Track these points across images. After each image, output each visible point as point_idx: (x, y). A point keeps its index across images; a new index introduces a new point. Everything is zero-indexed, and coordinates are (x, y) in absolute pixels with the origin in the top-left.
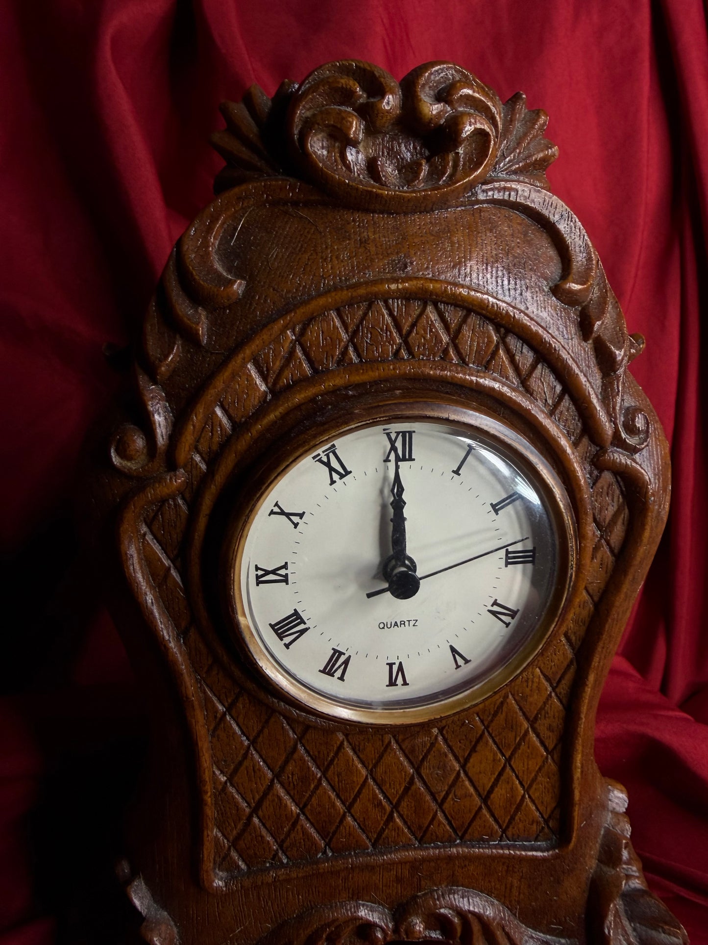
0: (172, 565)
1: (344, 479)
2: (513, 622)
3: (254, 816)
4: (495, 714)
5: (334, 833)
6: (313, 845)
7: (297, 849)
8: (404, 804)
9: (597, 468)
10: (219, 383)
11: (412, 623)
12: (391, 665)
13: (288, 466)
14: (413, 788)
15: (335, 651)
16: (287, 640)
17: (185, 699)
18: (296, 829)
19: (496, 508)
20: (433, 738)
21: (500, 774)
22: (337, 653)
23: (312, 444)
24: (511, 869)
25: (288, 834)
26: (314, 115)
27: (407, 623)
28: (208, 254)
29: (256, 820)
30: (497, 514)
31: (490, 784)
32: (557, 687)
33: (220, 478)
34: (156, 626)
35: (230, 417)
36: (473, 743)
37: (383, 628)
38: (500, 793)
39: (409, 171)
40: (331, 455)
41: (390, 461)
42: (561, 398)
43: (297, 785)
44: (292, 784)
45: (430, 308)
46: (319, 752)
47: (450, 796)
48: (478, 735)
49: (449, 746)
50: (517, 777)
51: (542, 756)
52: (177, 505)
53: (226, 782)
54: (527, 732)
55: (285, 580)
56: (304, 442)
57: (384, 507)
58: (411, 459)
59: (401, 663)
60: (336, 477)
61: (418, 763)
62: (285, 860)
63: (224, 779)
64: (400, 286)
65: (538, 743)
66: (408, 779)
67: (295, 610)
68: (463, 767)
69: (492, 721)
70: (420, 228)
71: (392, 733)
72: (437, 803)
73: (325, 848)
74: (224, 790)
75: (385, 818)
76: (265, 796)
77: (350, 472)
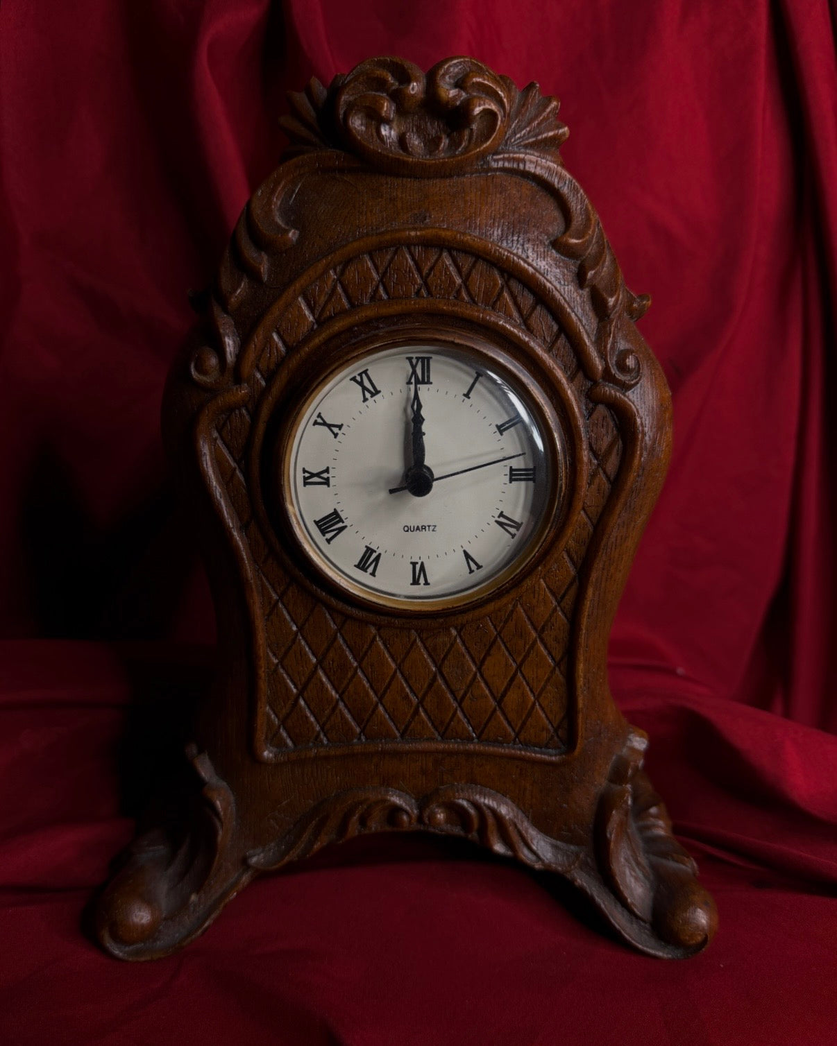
0: (237, 468)
1: (375, 398)
2: (519, 534)
3: (301, 697)
4: (506, 622)
5: (368, 721)
6: (349, 729)
7: (336, 732)
8: (428, 699)
9: (592, 401)
10: (276, 311)
11: (431, 528)
12: (414, 564)
14: (436, 684)
15: (368, 549)
16: (329, 536)
17: (245, 581)
18: (335, 714)
19: (501, 429)
20: (453, 638)
21: (512, 679)
22: (369, 551)
23: (345, 359)
24: (524, 772)
25: (329, 718)
26: (355, 99)
27: (427, 528)
28: (271, 210)
29: (302, 702)
30: (501, 434)
31: (503, 688)
32: (561, 601)
33: (275, 390)
34: (223, 514)
35: (284, 342)
36: (488, 647)
37: (407, 531)
38: (512, 698)
39: (432, 144)
40: (364, 375)
41: (412, 383)
42: (557, 337)
43: (337, 671)
44: (332, 671)
45: (445, 254)
46: (355, 643)
47: (468, 696)
48: (492, 640)
49: (467, 649)
50: (528, 684)
51: (550, 666)
52: (241, 414)
53: (277, 665)
54: (535, 642)
55: (327, 482)
56: (339, 358)
57: (407, 424)
58: (429, 382)
59: (422, 563)
60: (368, 395)
61: (440, 662)
62: (325, 742)
63: (276, 661)
64: (418, 233)
65: (545, 653)
66: (431, 677)
67: (335, 509)
68: (479, 669)
69: (503, 628)
70: (440, 190)
71: (416, 631)
72: (457, 701)
73: (360, 734)
74: (276, 670)
75: (412, 711)
76: (309, 679)
77: (380, 391)
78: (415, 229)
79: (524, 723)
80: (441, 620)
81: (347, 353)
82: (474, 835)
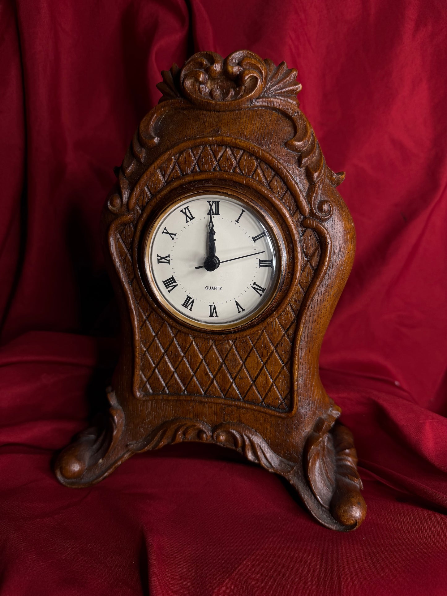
0: (128, 252)
1: (192, 221)
2: (263, 294)
3: (156, 368)
4: (258, 340)
5: (188, 384)
6: (179, 387)
7: (173, 388)
8: (218, 376)
9: (303, 226)
10: (146, 177)
11: (219, 288)
12: (211, 306)
13: (165, 209)
14: (222, 369)
15: (188, 297)
16: (169, 289)
17: (130, 308)
18: (172, 378)
19: (255, 239)
20: (231, 346)
21: (261, 370)
22: (189, 298)
24: (266, 420)
25: (169, 381)
26: (188, 73)
27: (217, 288)
28: (148, 128)
29: (157, 371)
30: (255, 242)
31: (256, 375)
32: (287, 331)
33: (145, 215)
34: (120, 275)
35: (150, 192)
36: (248, 352)
37: (207, 289)
38: (261, 379)
39: (225, 93)
40: (187, 209)
41: (210, 214)
42: (286, 192)
43: (174, 357)
44: (171, 357)
45: (228, 149)
46: (182, 344)
47: (238, 376)
48: (250, 348)
49: (238, 352)
50: (269, 373)
51: (281, 365)
52: (130, 227)
53: (146, 351)
54: (273, 352)
55: (168, 262)
56: (172, 200)
57: (207, 233)
58: (218, 214)
59: (215, 306)
60: (188, 219)
61: (224, 357)
62: (167, 392)
63: (145, 349)
64: (213, 139)
65: (278, 358)
66: (220, 365)
67: (172, 276)
68: (244, 363)
69: (256, 343)
70: (228, 117)
71: (213, 340)
72: (232, 379)
73: (185, 390)
74: (145, 354)
75: (210, 381)
76: (161, 360)
77: (194, 218)
78: (212, 137)
79: (267, 394)
80: (224, 336)
81: (176, 198)
82: (239, 449)
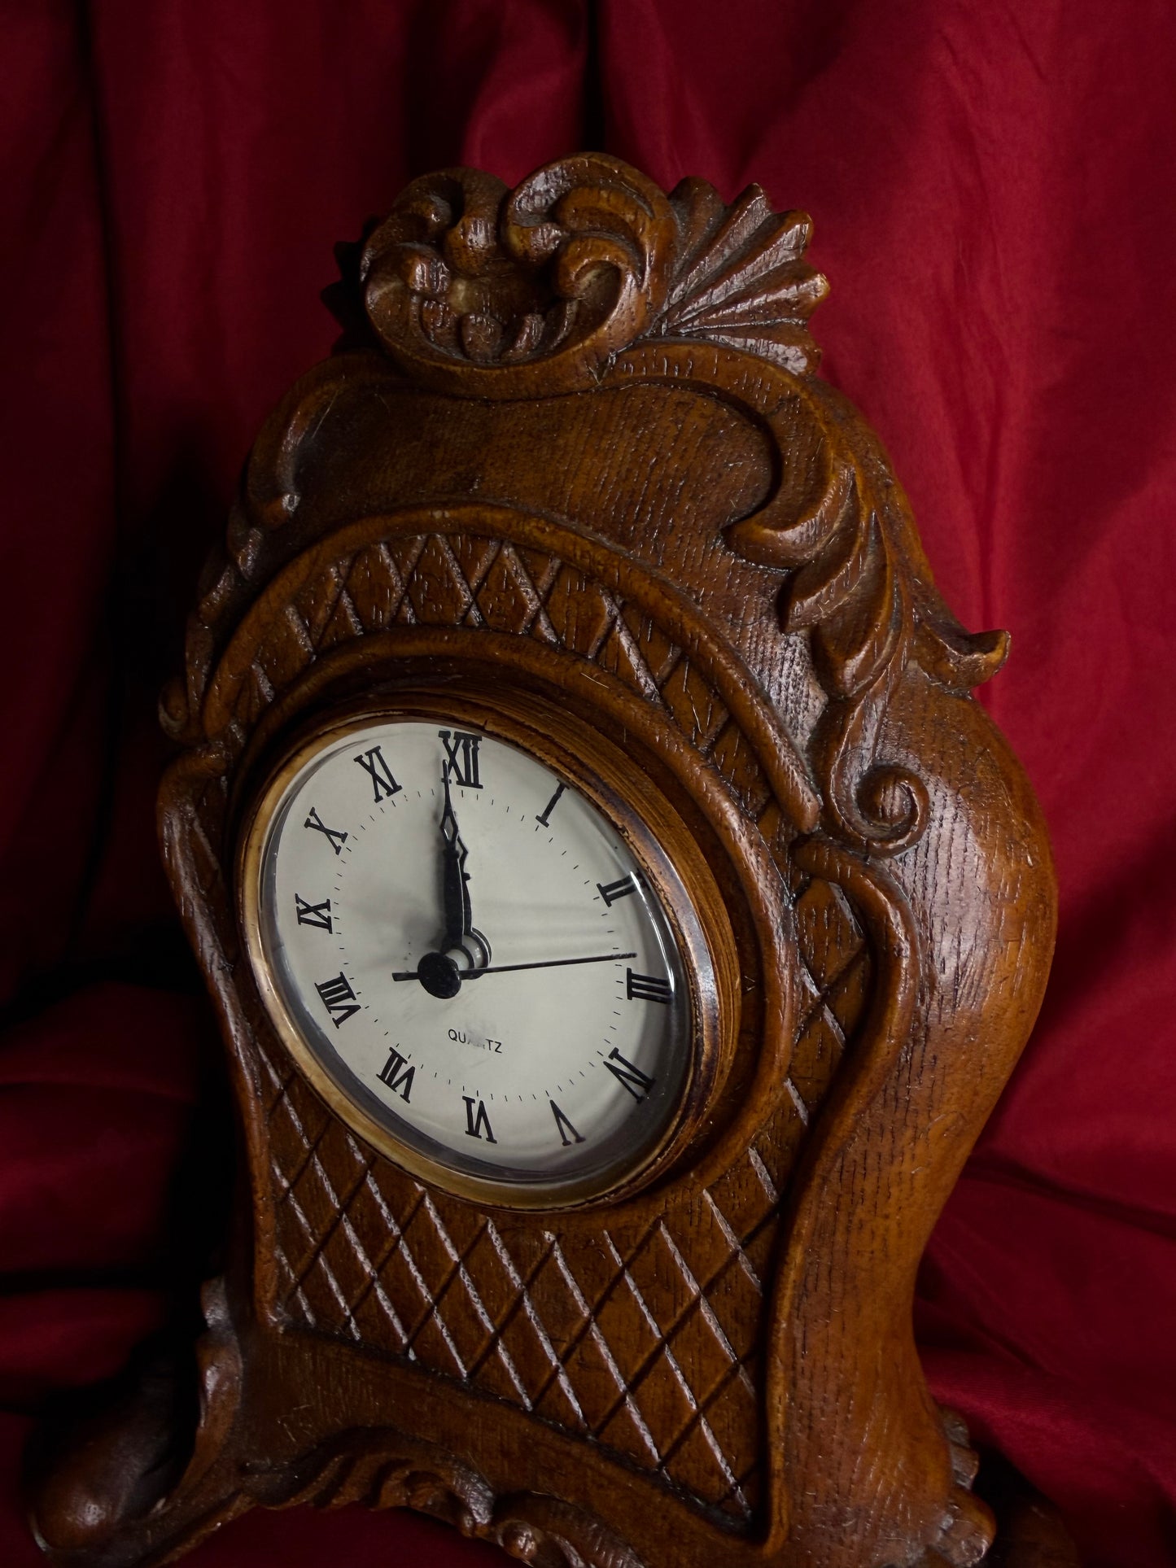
1: (393, 797)
2: (648, 1098)
3: (321, 1254)
4: (640, 1248)
5: (417, 1331)
6: (391, 1332)
7: (372, 1329)
8: (509, 1333)
9: (801, 868)
11: (494, 1046)
12: (469, 1101)
14: (521, 1311)
15: (394, 1053)
16: (336, 1014)
18: (370, 1298)
19: (609, 893)
20: (547, 1244)
21: (653, 1357)
22: (396, 1058)
25: (361, 1302)
27: (487, 1043)
29: (322, 1260)
30: (609, 905)
32: (747, 1245)
33: (248, 761)
35: (271, 682)
36: (606, 1284)
37: (455, 1039)
38: (653, 1388)
39: (508, 332)
40: (374, 755)
41: (451, 782)
42: (724, 727)
44: (361, 1230)
45: (507, 551)
46: (392, 1198)
47: (575, 1354)
48: (615, 1272)
49: (571, 1271)
52: (219, 789)
53: (288, 1190)
54: (696, 1304)
55: (327, 925)
58: (477, 785)
59: (481, 1103)
60: (382, 791)
61: (528, 1277)
62: (357, 1336)
63: (285, 1184)
64: (447, 514)
65: (715, 1331)
66: (513, 1298)
67: (341, 973)
68: (595, 1314)
69: (633, 1258)
72: (558, 1357)
73: (408, 1346)
74: (285, 1199)
75: (484, 1343)
76: (331, 1232)
77: (400, 788)
78: (444, 506)
79: (677, 1446)
